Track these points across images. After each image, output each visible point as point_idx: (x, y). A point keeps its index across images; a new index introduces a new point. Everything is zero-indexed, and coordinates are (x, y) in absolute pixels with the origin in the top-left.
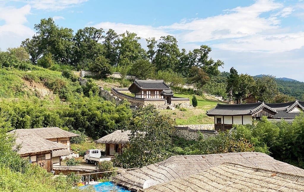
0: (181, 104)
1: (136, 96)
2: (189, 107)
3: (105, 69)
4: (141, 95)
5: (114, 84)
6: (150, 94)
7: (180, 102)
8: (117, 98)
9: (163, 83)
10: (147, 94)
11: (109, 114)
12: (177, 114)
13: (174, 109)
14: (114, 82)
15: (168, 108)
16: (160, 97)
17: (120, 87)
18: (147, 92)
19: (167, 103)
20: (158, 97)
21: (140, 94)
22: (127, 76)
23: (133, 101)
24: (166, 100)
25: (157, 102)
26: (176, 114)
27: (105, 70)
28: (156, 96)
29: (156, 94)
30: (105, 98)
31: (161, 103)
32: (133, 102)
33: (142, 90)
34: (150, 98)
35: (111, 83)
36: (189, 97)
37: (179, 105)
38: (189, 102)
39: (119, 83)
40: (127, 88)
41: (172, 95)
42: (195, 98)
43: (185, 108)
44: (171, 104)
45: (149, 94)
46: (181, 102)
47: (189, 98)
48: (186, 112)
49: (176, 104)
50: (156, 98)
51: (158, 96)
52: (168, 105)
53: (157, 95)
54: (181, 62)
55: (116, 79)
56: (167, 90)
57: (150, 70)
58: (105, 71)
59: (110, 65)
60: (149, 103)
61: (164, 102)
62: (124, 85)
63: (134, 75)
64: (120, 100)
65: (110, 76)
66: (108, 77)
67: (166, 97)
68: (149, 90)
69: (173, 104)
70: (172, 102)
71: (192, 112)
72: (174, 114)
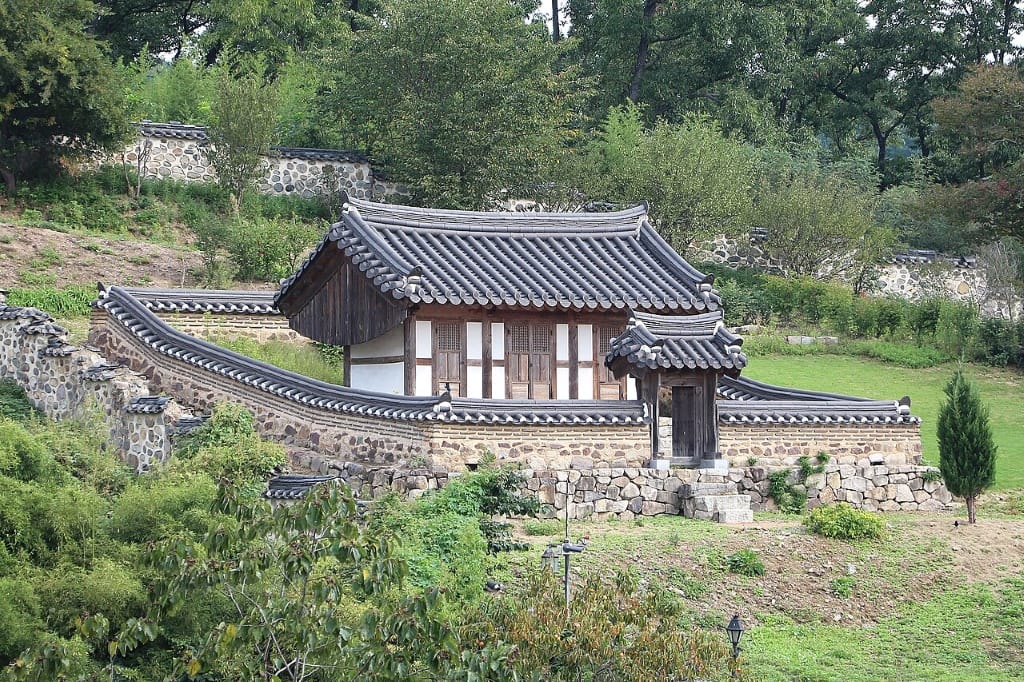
0: (822, 458)
1: (355, 370)
2: (904, 492)
3: (38, 88)
4: (409, 362)
5: (133, 241)
6: (498, 353)
7: (815, 444)
8: (145, 392)
9: (644, 241)
10: (474, 352)
11: (35, 558)
12: (769, 565)
13: (738, 511)
14: (143, 225)
15: (681, 503)
16: (610, 392)
17: (196, 278)
18: (473, 331)
19: (677, 451)
20: (586, 392)
21: (400, 353)
22: (283, 165)
23: (315, 428)
24: (665, 425)
25: (566, 439)
26: (757, 572)
27: (46, 96)
28: (563, 375)
29: (563, 354)
30: (20, 394)
31: (608, 453)
32: (315, 438)
33: (416, 310)
34: (498, 392)
35: (98, 239)
36: (911, 392)
37: (805, 472)
38: (909, 441)
39: (192, 239)
40: (265, 293)
41: (724, 370)
42: (963, 400)
43: (869, 512)
44: (720, 467)
45: (487, 353)
46: (824, 447)
47: (906, 401)
48: (868, 551)
49: (771, 464)
50: (563, 393)
51: (586, 377)
52: (688, 476)
53: (574, 365)
54: (872, 22)
55: (165, 190)
56: (681, 312)
57: (523, 101)
58: (45, 112)
59: (92, 48)
60: (475, 444)
61: (636, 445)
62: (240, 254)
63: (358, 158)
64: (174, 410)
65: (100, 160)
66: (79, 167)
67: (664, 392)
68: (489, 314)
69: (742, 458)
70: (726, 440)
71: (937, 551)
72: (735, 567)
